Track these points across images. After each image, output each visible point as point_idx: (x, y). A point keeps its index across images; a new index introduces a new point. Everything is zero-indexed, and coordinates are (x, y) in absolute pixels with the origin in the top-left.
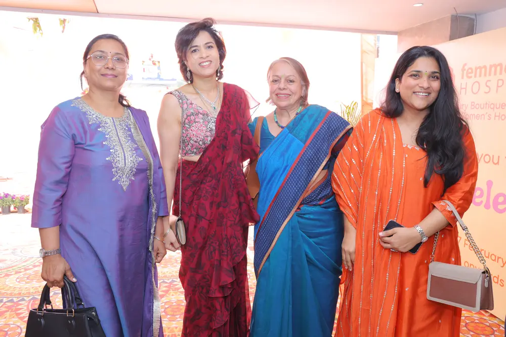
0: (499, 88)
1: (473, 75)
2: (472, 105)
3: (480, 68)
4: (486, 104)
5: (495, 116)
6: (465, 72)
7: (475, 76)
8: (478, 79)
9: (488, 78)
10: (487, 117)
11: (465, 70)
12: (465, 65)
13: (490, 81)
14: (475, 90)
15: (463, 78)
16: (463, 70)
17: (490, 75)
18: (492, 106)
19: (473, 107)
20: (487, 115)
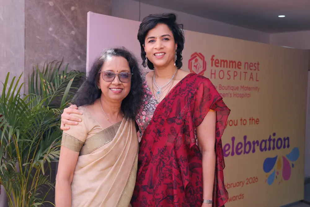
0: (235, 77)
1: (219, 65)
2: (220, 87)
3: (223, 61)
4: (229, 87)
5: (234, 95)
6: (214, 62)
7: (221, 66)
8: (222, 68)
9: (228, 69)
10: (229, 95)
11: (213, 60)
12: (213, 56)
13: (230, 71)
14: (221, 77)
15: (212, 65)
16: (212, 59)
17: (230, 67)
18: (232, 88)
19: (220, 88)
20: (230, 94)
